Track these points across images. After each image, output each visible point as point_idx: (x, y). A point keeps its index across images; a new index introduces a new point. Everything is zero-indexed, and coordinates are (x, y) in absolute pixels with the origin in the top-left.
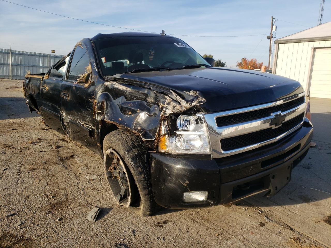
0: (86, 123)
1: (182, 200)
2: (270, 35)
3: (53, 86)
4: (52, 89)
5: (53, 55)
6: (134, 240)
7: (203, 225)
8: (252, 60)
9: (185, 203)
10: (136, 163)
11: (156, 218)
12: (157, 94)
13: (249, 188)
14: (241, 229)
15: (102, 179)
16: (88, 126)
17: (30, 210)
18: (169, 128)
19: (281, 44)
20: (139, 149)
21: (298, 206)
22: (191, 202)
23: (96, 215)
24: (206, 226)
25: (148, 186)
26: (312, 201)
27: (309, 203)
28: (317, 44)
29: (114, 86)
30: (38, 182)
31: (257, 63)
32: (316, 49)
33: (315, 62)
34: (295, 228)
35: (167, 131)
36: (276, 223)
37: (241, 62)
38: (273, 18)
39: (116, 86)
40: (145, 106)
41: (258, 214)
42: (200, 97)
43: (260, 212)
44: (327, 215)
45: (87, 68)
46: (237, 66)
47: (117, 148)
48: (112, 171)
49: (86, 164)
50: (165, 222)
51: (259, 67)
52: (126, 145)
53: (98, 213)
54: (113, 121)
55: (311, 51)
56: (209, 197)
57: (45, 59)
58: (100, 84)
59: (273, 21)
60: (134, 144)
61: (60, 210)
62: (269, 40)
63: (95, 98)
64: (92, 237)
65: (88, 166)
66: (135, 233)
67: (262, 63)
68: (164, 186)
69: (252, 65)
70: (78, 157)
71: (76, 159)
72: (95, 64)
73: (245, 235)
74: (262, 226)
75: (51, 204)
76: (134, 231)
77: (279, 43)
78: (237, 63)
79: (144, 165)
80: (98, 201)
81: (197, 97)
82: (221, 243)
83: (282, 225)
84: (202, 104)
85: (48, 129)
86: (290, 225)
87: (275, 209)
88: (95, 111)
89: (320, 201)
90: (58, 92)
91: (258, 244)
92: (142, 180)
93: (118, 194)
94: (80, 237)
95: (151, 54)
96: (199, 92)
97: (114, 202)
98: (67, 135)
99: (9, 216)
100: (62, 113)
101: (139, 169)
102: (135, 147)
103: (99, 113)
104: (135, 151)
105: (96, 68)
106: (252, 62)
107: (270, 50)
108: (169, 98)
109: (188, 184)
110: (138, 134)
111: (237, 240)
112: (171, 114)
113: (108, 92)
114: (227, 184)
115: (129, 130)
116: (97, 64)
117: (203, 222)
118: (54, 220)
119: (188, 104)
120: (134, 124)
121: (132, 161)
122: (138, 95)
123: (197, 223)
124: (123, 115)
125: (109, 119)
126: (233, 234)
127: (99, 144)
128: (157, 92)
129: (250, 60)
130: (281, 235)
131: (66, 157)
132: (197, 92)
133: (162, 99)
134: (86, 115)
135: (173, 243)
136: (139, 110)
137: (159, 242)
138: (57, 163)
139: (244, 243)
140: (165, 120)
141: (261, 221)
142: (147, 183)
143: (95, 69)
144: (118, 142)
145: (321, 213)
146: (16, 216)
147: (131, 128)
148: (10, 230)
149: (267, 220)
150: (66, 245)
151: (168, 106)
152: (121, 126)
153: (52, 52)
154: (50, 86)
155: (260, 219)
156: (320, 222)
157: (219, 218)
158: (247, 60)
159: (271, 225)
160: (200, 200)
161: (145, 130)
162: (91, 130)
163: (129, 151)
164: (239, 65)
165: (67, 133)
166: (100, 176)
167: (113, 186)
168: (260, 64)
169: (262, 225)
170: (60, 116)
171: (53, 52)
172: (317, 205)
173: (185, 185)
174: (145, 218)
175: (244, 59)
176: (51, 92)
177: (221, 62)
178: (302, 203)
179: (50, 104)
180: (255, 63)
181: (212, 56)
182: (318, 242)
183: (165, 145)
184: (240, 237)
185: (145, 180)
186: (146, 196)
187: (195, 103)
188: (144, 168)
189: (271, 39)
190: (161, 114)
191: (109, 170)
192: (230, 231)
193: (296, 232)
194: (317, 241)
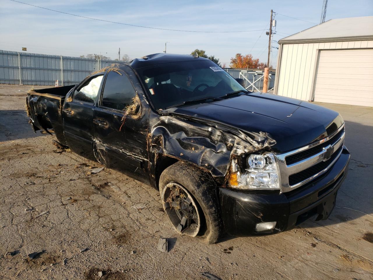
0: (134, 154)
1: (255, 230)
2: (269, 30)
3: (81, 110)
4: (79, 114)
5: (24, 53)
6: (211, 267)
7: (265, 249)
8: (247, 56)
9: (257, 232)
10: (206, 198)
11: (221, 246)
12: (223, 132)
13: (307, 215)
14: (298, 250)
15: (150, 208)
16: (138, 157)
17: (99, 244)
18: (239, 165)
19: (285, 45)
20: (206, 184)
21: (338, 225)
22: (262, 231)
23: (166, 246)
24: (267, 250)
25: (218, 218)
26: (348, 220)
27: (346, 222)
28: (322, 46)
29: (171, 121)
30: (88, 215)
31: (252, 59)
32: (321, 51)
33: (320, 65)
34: (342, 247)
35: (237, 168)
36: (324, 243)
37: (235, 58)
38: (272, 11)
39: (173, 122)
40: (210, 143)
41: (307, 235)
42: (270, 138)
43: (309, 234)
44: (364, 233)
45: (134, 99)
46: (231, 63)
47: (185, 183)
48: (169, 202)
49: (125, 192)
50: (231, 249)
51: (255, 64)
52: (194, 180)
53: (167, 244)
54: (174, 155)
55: (315, 53)
56: (277, 226)
57: (15, 58)
58: (155, 118)
59: (272, 15)
60: (201, 179)
61: (128, 242)
62: (268, 36)
63: (149, 131)
64: (174, 267)
65: (128, 195)
66: (210, 261)
67: (258, 60)
68: (237, 218)
69: (247, 61)
70: (113, 185)
71: (112, 187)
72: (144, 96)
73: (303, 256)
74: (314, 247)
75: (115, 237)
76: (208, 259)
77: (282, 43)
78: (231, 59)
79: (213, 199)
80: (158, 231)
81: (266, 139)
82: (285, 264)
83: (330, 245)
84: (273, 146)
85: (61, 152)
86: (336, 244)
87: (320, 230)
88: (149, 144)
89: (355, 220)
90: (89, 118)
91: (317, 263)
92: (213, 213)
93: (179, 224)
94: (163, 268)
95: (190, 80)
96: (268, 134)
97: (174, 231)
98: (98, 162)
99: (83, 251)
100: (94, 140)
101: (210, 203)
102: (203, 182)
103: (153, 146)
104: (204, 187)
105: (146, 100)
106: (247, 59)
107: (269, 46)
108: (238, 138)
109: (262, 217)
110: (206, 170)
111: (298, 261)
112: (242, 153)
113: (165, 127)
114: (293, 214)
115: (195, 166)
116: (146, 96)
117: (263, 246)
118: (129, 253)
119: (260, 145)
120: (201, 161)
121: (203, 196)
122: (201, 132)
123: (258, 248)
124: (184, 150)
125: (169, 154)
126: (293, 256)
127: (153, 176)
128: (224, 131)
129: (245, 56)
130: (332, 253)
131: (101, 185)
132: (266, 133)
133: (229, 138)
134: (135, 147)
135: (246, 267)
136: (203, 146)
137: (234, 267)
138: (95, 193)
139: (304, 263)
140: (235, 159)
141: (311, 243)
142: (217, 215)
143: (145, 102)
144: (186, 177)
145: (359, 231)
146: (89, 251)
147: (197, 164)
148: (94, 265)
149: (316, 241)
150: (154, 275)
151: (239, 146)
152: (183, 161)
153: (23, 50)
154: (77, 111)
155: (310, 240)
156: (360, 240)
157: (275, 241)
158: (242, 56)
159: (320, 245)
160: (269, 229)
161: (213, 166)
162: (142, 161)
163: (199, 186)
164: (233, 61)
165: (99, 160)
166: (146, 204)
167: (171, 217)
168: (255, 61)
169: (314, 245)
170: (93, 143)
171: (25, 49)
172: (354, 224)
173: (259, 217)
174: (211, 246)
175: (239, 56)
176: (78, 117)
177: (214, 58)
178: (341, 222)
179: (78, 130)
180: (250, 59)
181: (204, 52)
182: (363, 258)
183: (236, 181)
184: (299, 258)
185: (216, 213)
186: (217, 227)
187: (266, 145)
188: (214, 201)
189: (270, 35)
190: (231, 153)
191: (167, 201)
192: (289, 253)
193: (344, 250)
194: (362, 256)
